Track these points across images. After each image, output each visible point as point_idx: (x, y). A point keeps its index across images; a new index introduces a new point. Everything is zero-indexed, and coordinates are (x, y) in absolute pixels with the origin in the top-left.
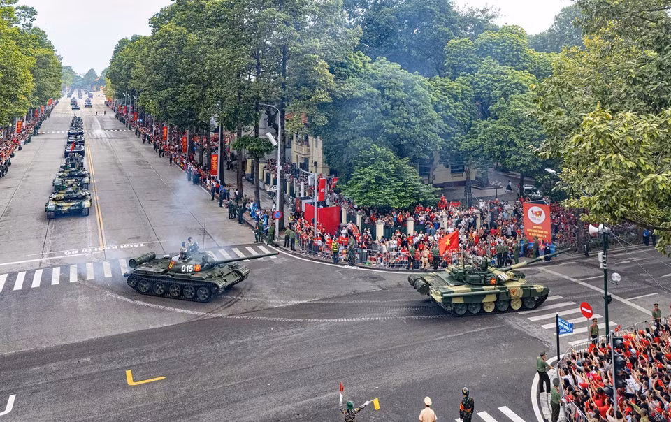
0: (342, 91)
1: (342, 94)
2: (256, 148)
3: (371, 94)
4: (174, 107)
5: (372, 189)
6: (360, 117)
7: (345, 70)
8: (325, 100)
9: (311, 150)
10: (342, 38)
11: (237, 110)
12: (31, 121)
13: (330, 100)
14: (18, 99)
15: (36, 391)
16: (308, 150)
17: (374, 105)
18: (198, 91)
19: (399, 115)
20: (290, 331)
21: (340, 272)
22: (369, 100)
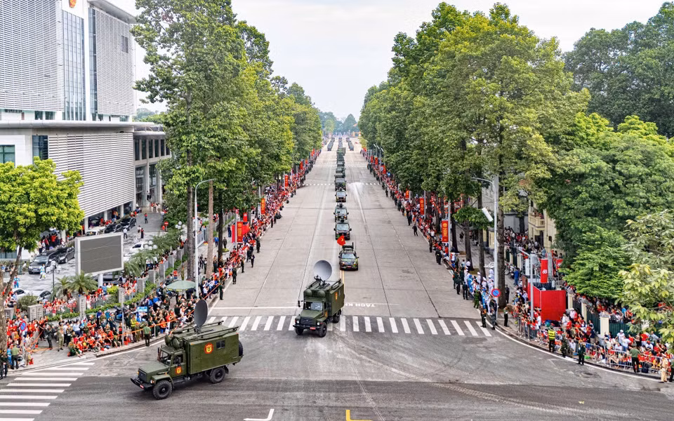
0: (563, 165)
1: (563, 169)
2: (478, 220)
3: (598, 169)
4: (405, 172)
5: (595, 276)
6: (584, 195)
7: (572, 137)
8: (541, 175)
9: (546, 222)
10: (564, 105)
11: (456, 181)
12: (297, 174)
13: (548, 175)
14: (281, 160)
15: (287, 410)
16: (542, 223)
17: (602, 181)
18: (422, 158)
19: (634, 193)
20: (484, 408)
21: (553, 361)
22: (596, 175)
